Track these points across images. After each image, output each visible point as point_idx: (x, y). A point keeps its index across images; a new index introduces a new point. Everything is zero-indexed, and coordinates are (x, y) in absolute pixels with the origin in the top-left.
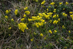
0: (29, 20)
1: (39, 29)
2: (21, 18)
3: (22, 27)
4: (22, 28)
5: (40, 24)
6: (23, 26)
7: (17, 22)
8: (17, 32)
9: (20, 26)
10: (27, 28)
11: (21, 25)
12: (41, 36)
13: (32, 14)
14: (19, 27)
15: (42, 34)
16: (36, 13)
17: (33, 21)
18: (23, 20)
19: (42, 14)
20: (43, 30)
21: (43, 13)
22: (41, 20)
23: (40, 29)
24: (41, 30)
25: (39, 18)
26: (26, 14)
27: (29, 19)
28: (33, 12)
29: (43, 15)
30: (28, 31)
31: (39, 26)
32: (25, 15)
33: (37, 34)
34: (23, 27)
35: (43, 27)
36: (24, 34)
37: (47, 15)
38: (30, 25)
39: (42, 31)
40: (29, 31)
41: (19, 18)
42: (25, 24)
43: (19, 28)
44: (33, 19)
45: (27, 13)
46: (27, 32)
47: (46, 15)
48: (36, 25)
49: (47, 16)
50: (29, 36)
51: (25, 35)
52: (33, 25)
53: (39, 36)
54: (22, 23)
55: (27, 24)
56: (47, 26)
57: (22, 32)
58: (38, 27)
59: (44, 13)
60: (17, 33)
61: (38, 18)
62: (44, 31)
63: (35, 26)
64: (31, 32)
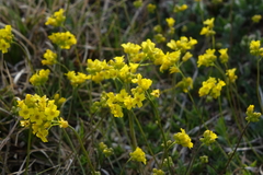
1: (128, 126)
2: (28, 69)
3: (37, 117)
4: (39, 122)
5: (128, 101)
6: (42, 111)
7: (10, 88)
8: (12, 141)
9: (26, 113)
10: (63, 123)
11: (33, 106)
12: (138, 164)
13: (88, 47)
14: (21, 114)
15: (139, 153)
16: (112, 41)
17: (95, 86)
18: (42, 80)
19: (138, 47)
20: (146, 130)
21: (144, 44)
22: (134, 81)
23: (133, 125)
24: (138, 132)
25: (126, 68)
26: (55, 47)
27: (71, 74)
28: (93, 36)
29: (147, 50)
30: (68, 138)
32: (49, 55)
33: (118, 152)
34: (42, 116)
35: (145, 114)
36: (48, 153)
38: (77, 105)
39: (145, 135)
40: (76, 137)
41: (20, 68)
42: (52, 102)
43: (22, 123)
44: (93, 72)
45: (63, 43)
46: (64, 140)
47: (158, 51)
48: (111, 105)
49: (166, 59)
50: (75, 162)
51: (55, 159)
52: (95, 105)
53: (124, 160)
54: (36, 97)
55: (63, 100)
56: (171, 109)
57: (38, 142)
59: (149, 44)
60: (13, 149)
61: (119, 67)
62: (154, 136)
63: (106, 111)
64: (85, 139)
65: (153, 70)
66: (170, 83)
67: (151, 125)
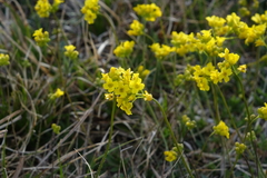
0: (160, 50)
1: (212, 99)
2: (112, 40)
3: (122, 90)
4: (124, 95)
5: (214, 74)
6: (125, 84)
7: (94, 59)
8: (95, 112)
9: (110, 86)
10: (148, 96)
11: (117, 79)
13: (172, 19)
14: (105, 87)
15: (222, 127)
17: (179, 58)
18: (127, 52)
19: (223, 21)
20: (229, 103)
21: (229, 18)
22: (221, 55)
23: (216, 99)
24: (222, 105)
26: (140, 19)
27: (156, 46)
28: (178, 8)
29: (231, 24)
30: (151, 111)
31: (211, 84)
32: (136, 26)
33: (201, 125)
34: (127, 89)
35: (229, 88)
36: (131, 124)
37: (251, 23)
39: (228, 109)
40: (158, 109)
41: (104, 39)
42: (136, 75)
43: (107, 96)
44: (178, 45)
45: (148, 15)
46: (147, 112)
47: (243, 25)
48: (196, 78)
49: (251, 32)
50: (158, 135)
51: (137, 131)
52: (179, 78)
53: (207, 134)
54: (120, 70)
55: (147, 72)
56: (254, 83)
57: (121, 114)
58: (204, 87)
59: (234, 18)
60: (96, 120)
61: (206, 41)
62: (237, 110)
63: (191, 85)
64: (168, 112)
65: (237, 44)
66: (254, 57)
67: (234, 99)
